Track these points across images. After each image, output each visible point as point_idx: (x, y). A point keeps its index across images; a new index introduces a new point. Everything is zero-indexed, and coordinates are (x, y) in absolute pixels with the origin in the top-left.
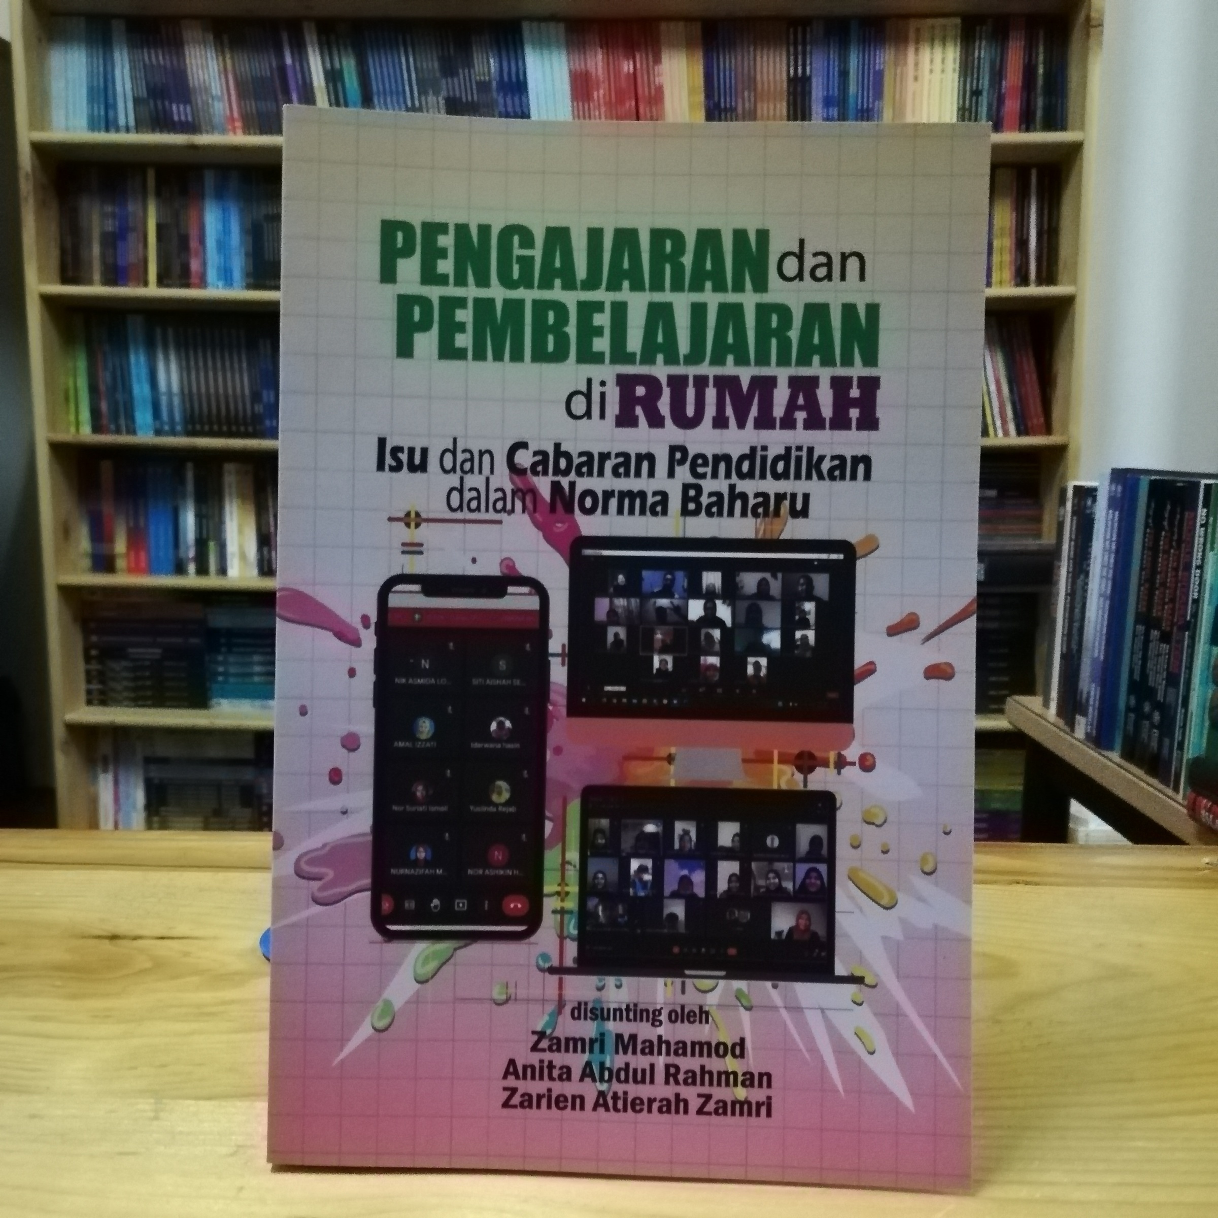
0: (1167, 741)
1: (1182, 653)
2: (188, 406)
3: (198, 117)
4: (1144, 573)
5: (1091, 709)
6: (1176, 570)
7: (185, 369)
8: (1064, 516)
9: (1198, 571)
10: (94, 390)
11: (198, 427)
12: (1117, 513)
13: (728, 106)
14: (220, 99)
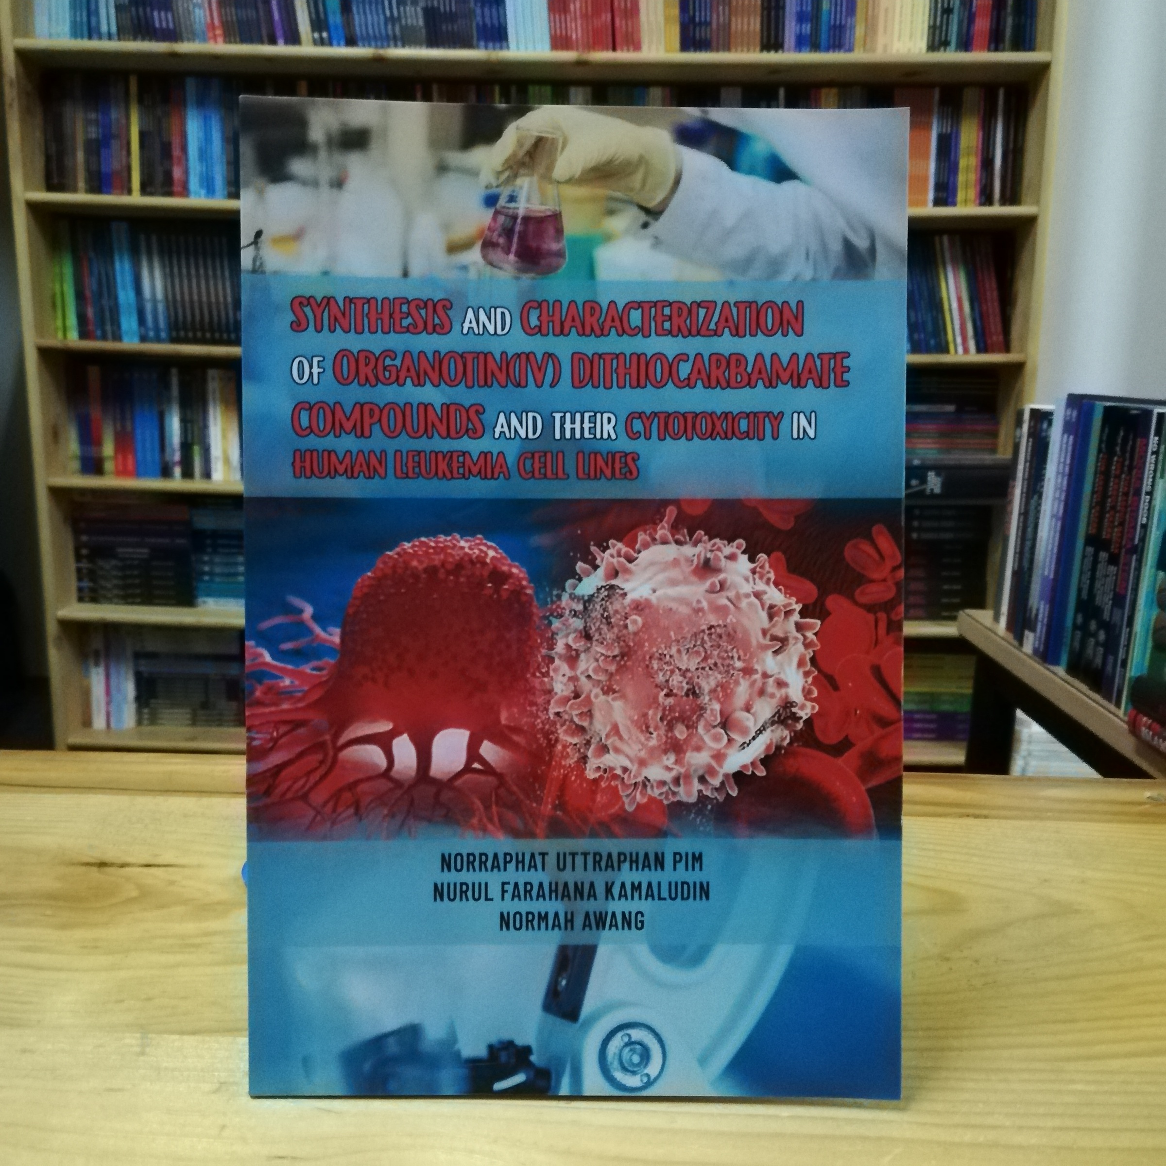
0: (1111, 659)
1: (1129, 575)
2: (172, 314)
3: (179, 23)
4: (1095, 496)
5: (1039, 626)
6: (1126, 494)
7: (169, 276)
8: (1020, 438)
9: (1148, 497)
10: (80, 296)
11: (182, 334)
12: (1071, 437)
13: (703, 19)
14: (201, 6)
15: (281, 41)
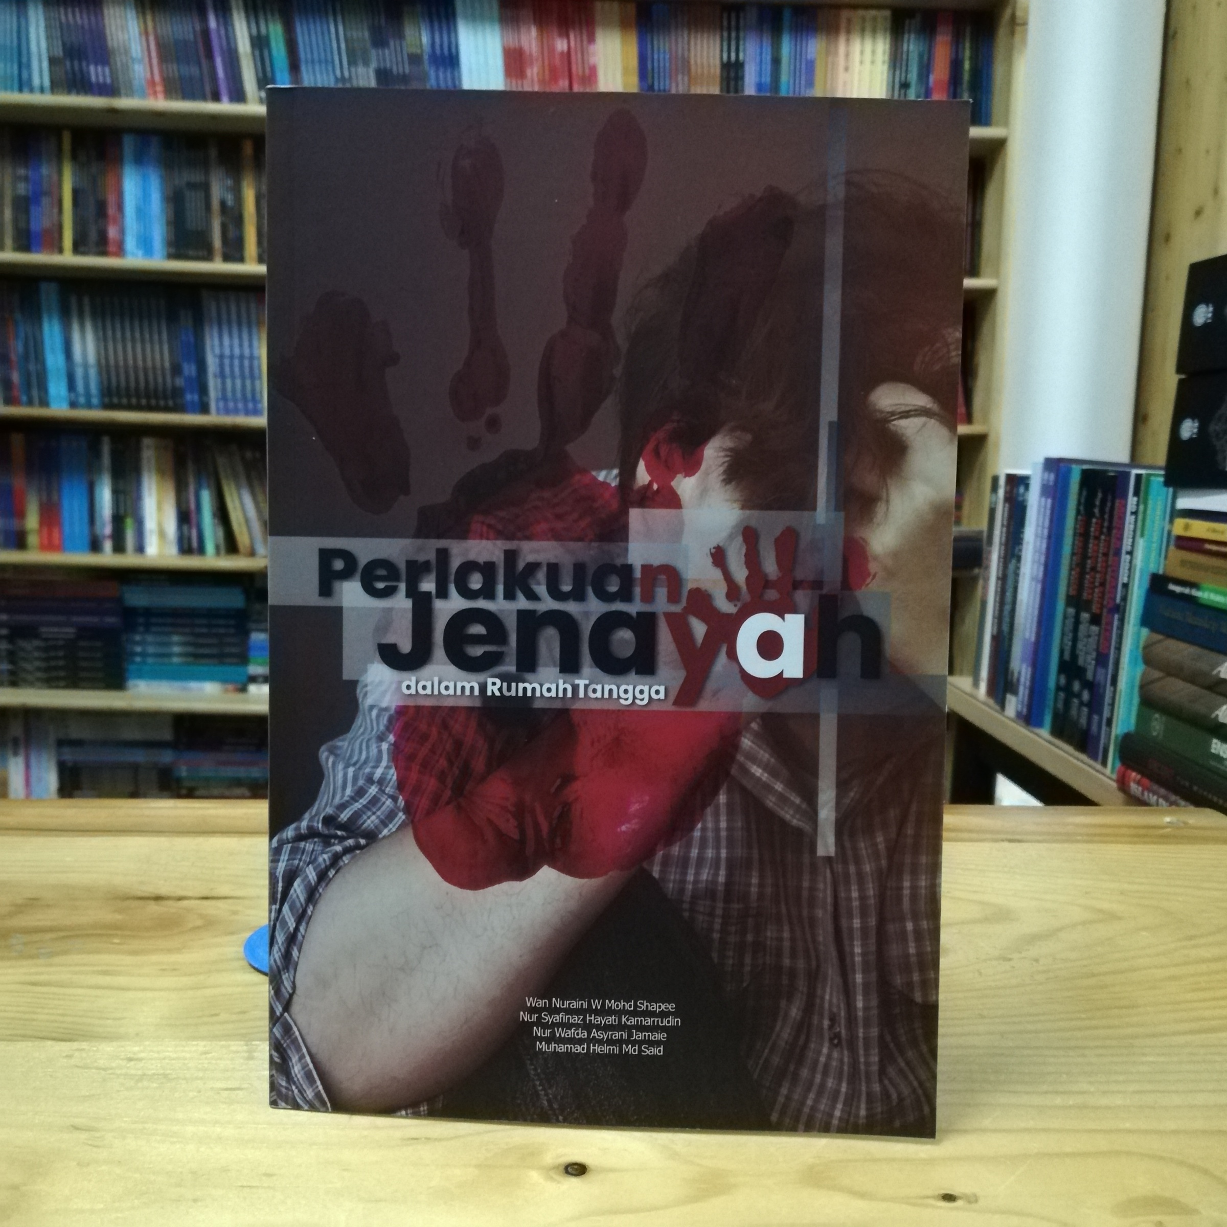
0: (1096, 717)
1: (1112, 634)
2: (105, 378)
3: (117, 78)
4: (1075, 558)
5: (1022, 687)
6: (1106, 555)
7: (102, 340)
9: (1129, 557)
10: (5, 360)
12: (1049, 500)
14: (140, 61)
15: (225, 98)
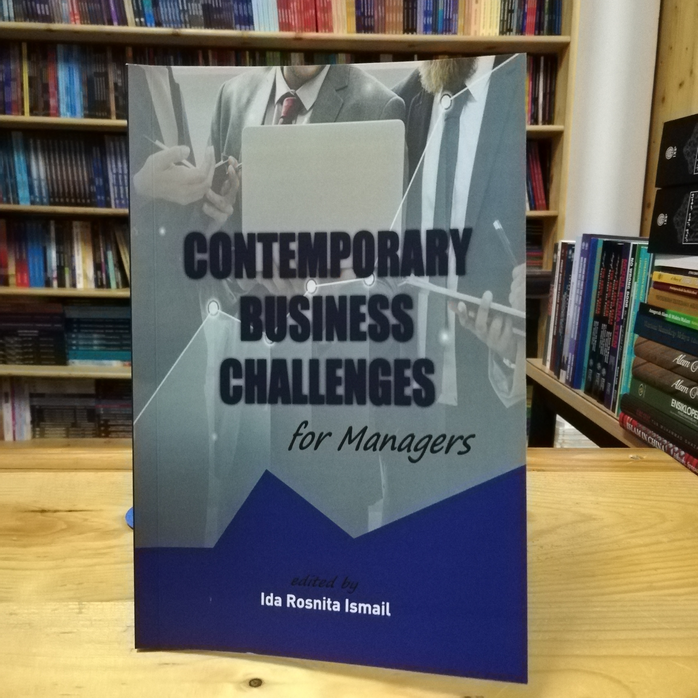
1: (619, 337)
2: (50, 188)
3: (53, 12)
4: (599, 292)
5: (569, 367)
6: (616, 291)
7: (48, 165)
8: (556, 259)
9: (628, 292)
11: (57, 200)
12: (585, 259)
13: (369, 15)
15: (115, 23)
